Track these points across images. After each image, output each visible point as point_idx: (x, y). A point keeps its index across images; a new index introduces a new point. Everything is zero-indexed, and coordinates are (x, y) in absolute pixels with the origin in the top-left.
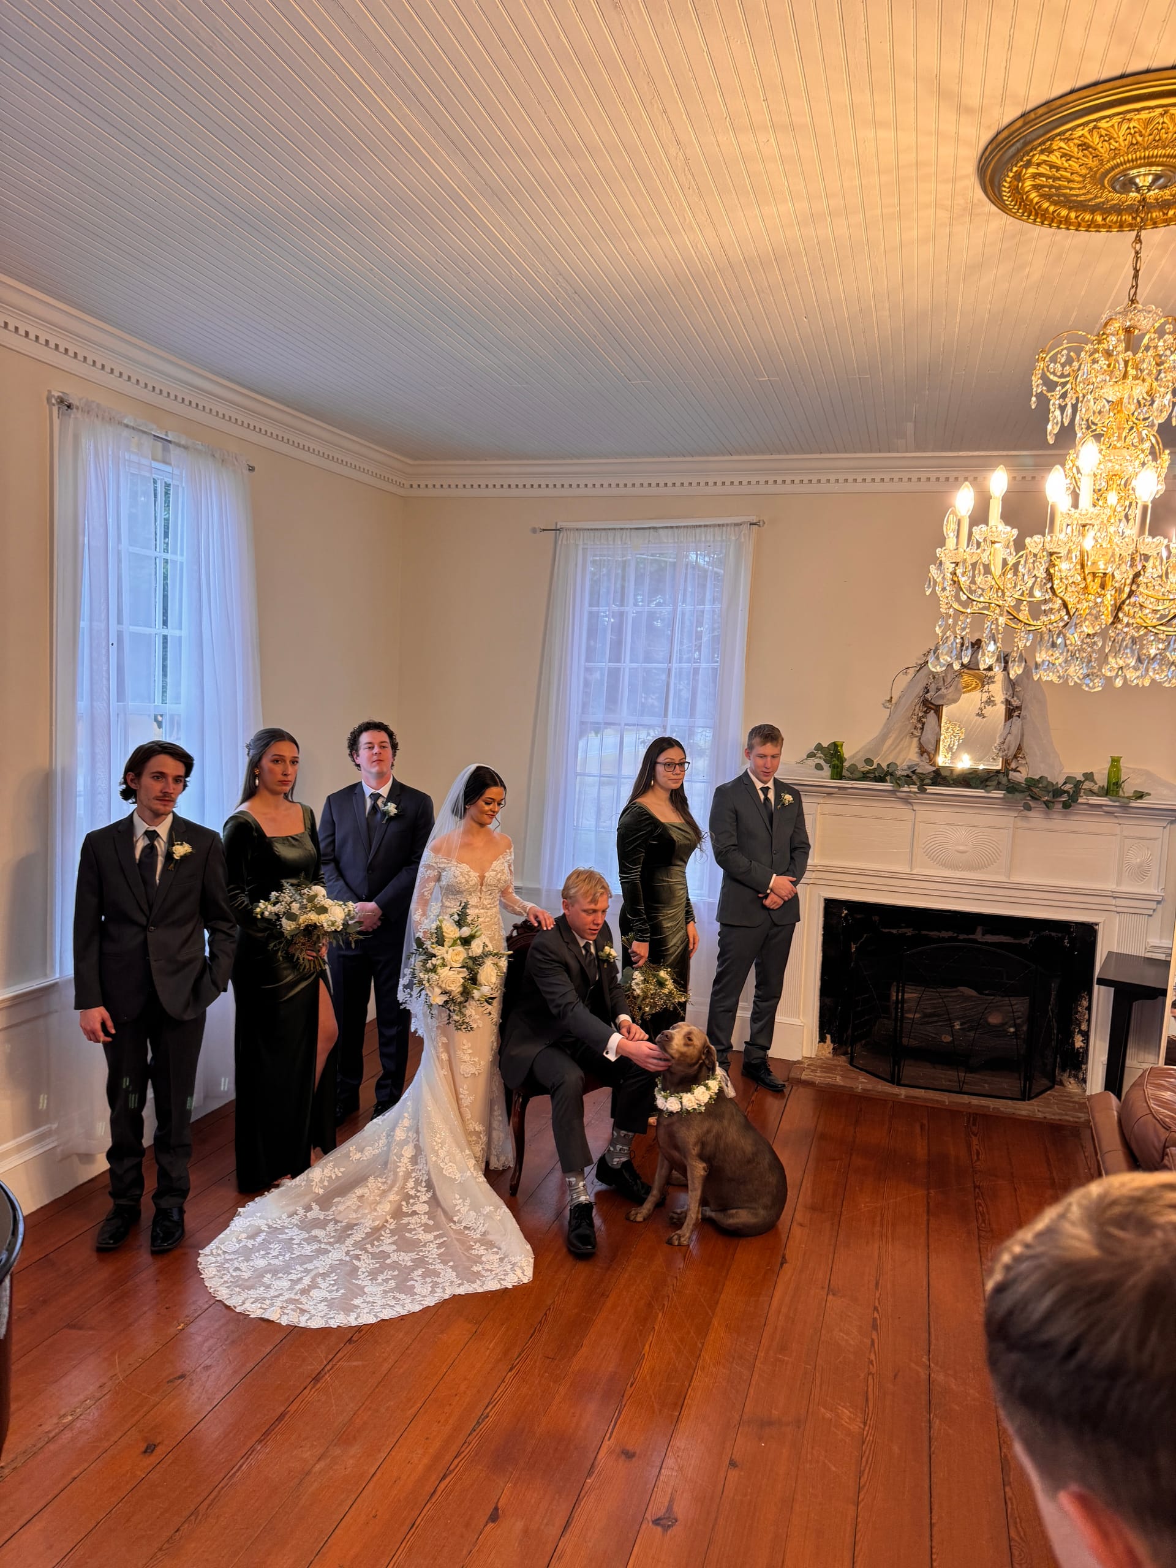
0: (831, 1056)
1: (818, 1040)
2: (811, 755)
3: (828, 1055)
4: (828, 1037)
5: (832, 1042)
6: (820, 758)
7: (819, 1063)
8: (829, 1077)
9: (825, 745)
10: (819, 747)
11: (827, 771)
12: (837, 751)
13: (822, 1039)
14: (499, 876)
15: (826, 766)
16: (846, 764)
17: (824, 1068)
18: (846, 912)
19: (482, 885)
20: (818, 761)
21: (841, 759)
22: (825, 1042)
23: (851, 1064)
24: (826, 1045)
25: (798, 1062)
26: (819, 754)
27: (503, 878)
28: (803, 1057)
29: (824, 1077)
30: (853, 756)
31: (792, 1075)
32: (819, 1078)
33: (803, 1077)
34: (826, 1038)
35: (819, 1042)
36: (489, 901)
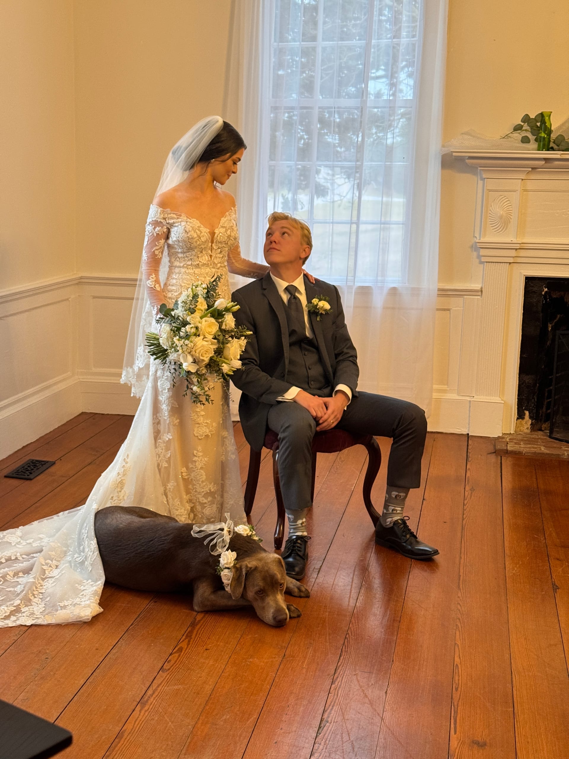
0: (529, 431)
1: (516, 416)
2: (518, 128)
3: (526, 431)
4: (527, 413)
5: (531, 417)
6: (526, 130)
7: (520, 437)
8: (533, 448)
9: (532, 116)
10: (526, 119)
11: (533, 145)
12: (543, 122)
13: (521, 416)
14: (228, 232)
15: (532, 138)
16: (553, 136)
17: (525, 441)
18: (546, 290)
19: (212, 242)
20: (524, 134)
21: (549, 132)
22: (523, 418)
23: (550, 437)
24: (524, 422)
25: (499, 437)
26: (526, 127)
27: (233, 234)
28: (504, 434)
29: (530, 448)
30: (560, 127)
31: (498, 447)
32: (523, 448)
33: (509, 448)
34: (525, 414)
35: (518, 419)
36: (219, 260)
